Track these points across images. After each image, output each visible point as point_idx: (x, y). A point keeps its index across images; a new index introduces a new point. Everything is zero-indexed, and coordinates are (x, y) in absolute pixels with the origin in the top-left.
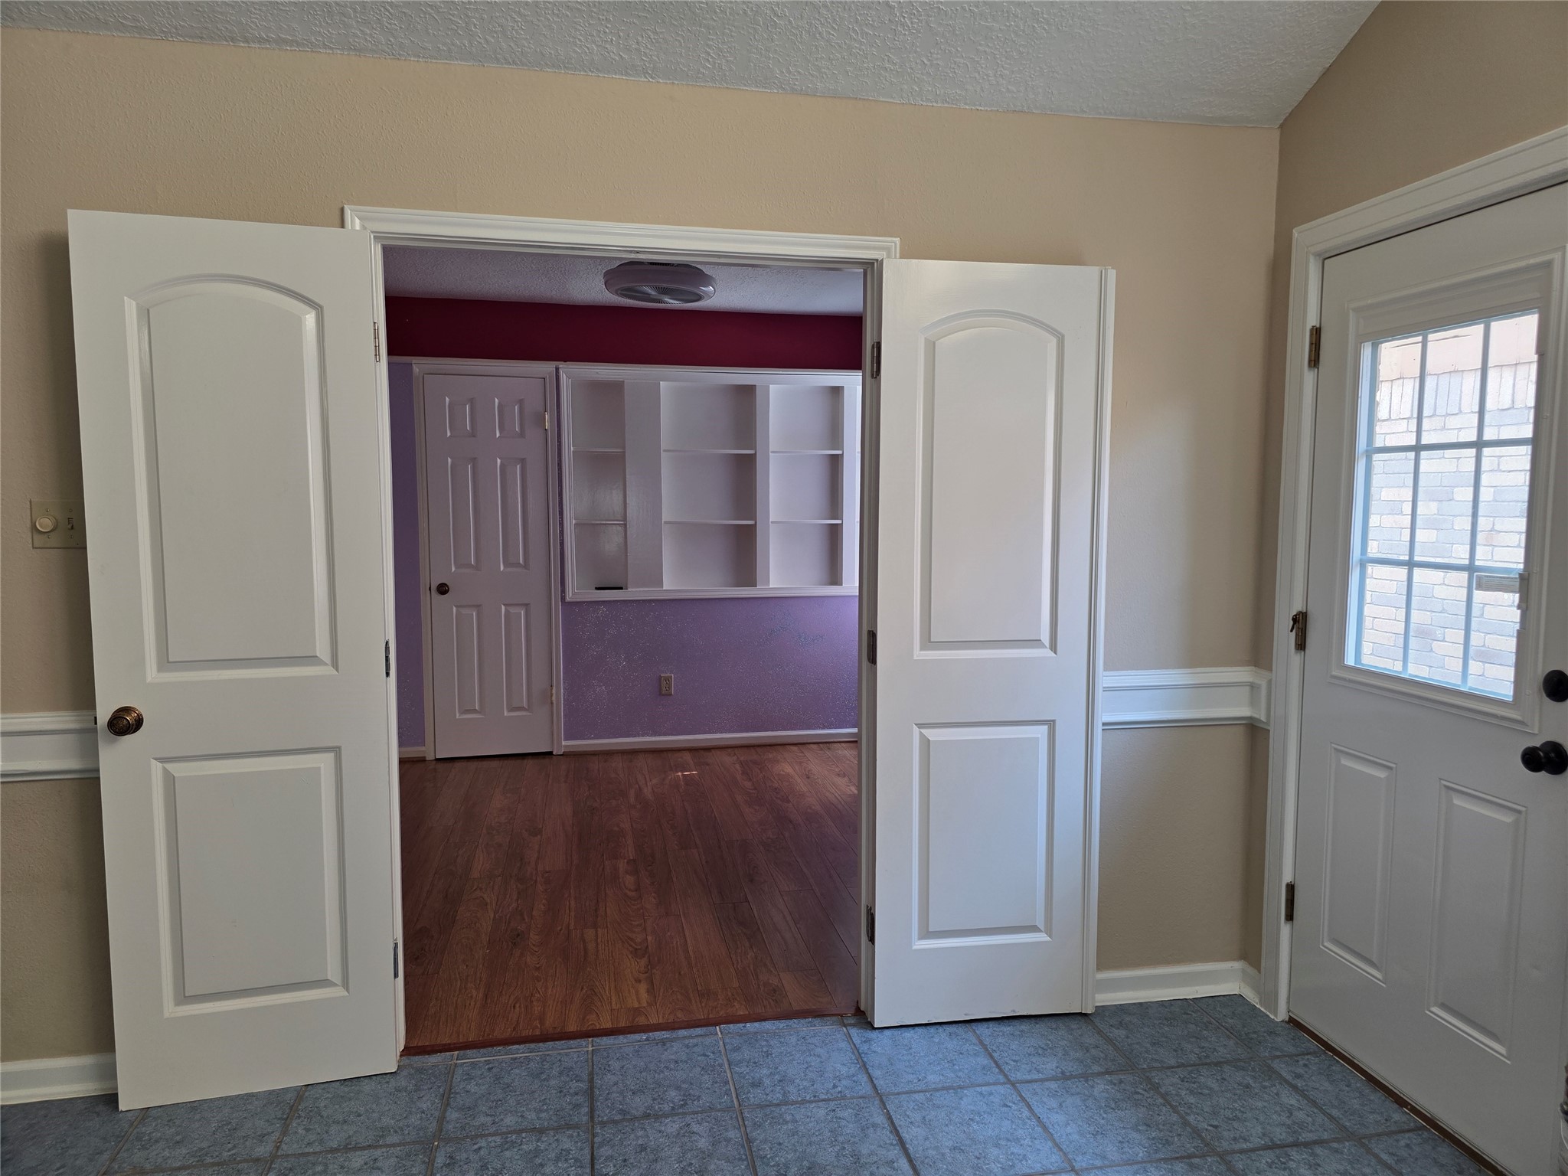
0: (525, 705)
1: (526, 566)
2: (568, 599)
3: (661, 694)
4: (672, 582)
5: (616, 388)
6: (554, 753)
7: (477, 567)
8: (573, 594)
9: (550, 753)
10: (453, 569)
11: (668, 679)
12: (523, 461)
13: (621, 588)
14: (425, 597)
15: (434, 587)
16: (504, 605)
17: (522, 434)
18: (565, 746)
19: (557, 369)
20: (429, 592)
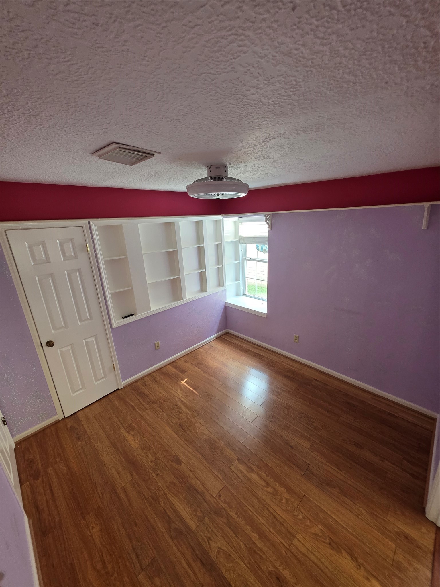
0: (103, 377)
1: (91, 319)
2: (114, 327)
3: (156, 350)
4: (155, 307)
5: (119, 227)
6: (119, 389)
7: (66, 327)
8: (115, 324)
9: (118, 389)
10: (53, 332)
11: (158, 343)
12: (79, 270)
13: (133, 315)
14: (39, 350)
15: (44, 344)
16: (84, 339)
17: (76, 257)
18: (124, 384)
19: (89, 222)
20: (41, 347)
